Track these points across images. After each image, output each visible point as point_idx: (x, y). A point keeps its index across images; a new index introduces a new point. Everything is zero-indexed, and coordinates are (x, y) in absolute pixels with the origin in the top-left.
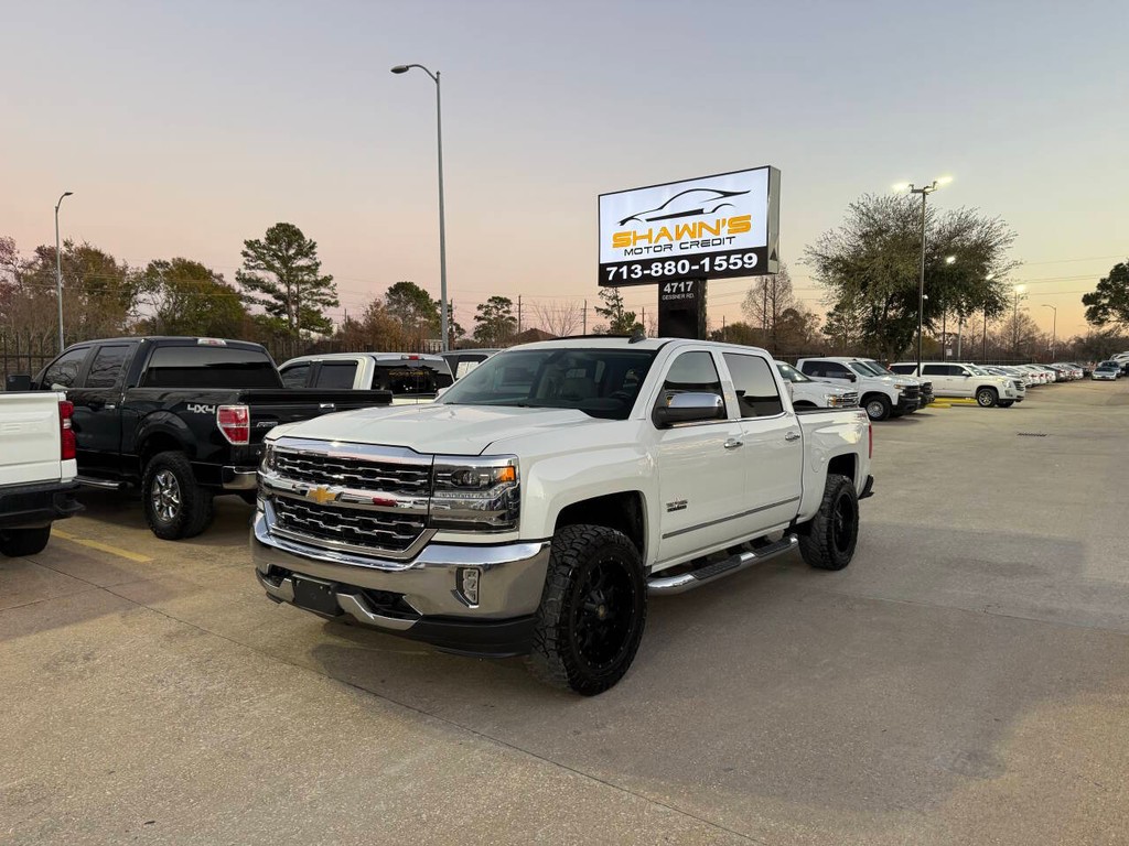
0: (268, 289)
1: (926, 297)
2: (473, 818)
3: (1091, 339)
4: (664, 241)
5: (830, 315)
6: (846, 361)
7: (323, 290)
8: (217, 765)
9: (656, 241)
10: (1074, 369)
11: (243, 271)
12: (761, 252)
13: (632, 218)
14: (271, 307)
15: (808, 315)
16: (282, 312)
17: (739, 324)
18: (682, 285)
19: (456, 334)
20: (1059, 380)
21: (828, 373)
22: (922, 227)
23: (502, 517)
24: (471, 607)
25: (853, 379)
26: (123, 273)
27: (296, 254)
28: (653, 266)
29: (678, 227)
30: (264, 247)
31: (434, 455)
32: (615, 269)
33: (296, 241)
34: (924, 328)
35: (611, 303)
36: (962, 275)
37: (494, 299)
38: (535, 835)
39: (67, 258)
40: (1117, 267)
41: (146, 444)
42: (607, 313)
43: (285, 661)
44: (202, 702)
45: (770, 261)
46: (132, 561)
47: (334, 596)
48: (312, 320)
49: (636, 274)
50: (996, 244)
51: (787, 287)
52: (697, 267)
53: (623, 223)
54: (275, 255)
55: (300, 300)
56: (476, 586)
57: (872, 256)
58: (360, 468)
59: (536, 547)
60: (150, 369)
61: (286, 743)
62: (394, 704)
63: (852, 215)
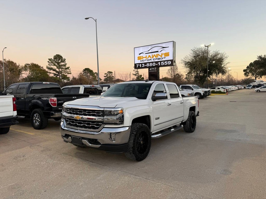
0: (54, 70)
1: (209, 71)
2: (118, 187)
3: (245, 80)
4: (149, 58)
5: (186, 75)
6: (191, 85)
7: (67, 70)
8: (58, 178)
9: (148, 58)
10: (242, 87)
11: (48, 66)
12: (172, 61)
13: (142, 53)
14: (55, 75)
15: (182, 75)
16: (58, 75)
17: (166, 77)
18: (154, 68)
19: (100, 80)
20: (239, 89)
21: (187, 88)
22: (208, 55)
23: (120, 121)
24: (113, 142)
25: (193, 90)
26: (18, 67)
27: (61, 62)
28: (147, 64)
29: (152, 55)
30: (53, 60)
31: (104, 108)
32: (138, 65)
33: (61, 59)
34: (208, 78)
35: (136, 73)
36: (217, 66)
37: (108, 72)
38: (132, 190)
39: (5, 63)
40: (251, 63)
41: (32, 107)
42: (135, 75)
43: (70, 156)
44: (52, 165)
45: (174, 63)
46: (30, 135)
47: (81, 140)
48: (65, 77)
49: (143, 66)
50: (224, 58)
51: (177, 69)
52: (157, 64)
53: (140, 54)
54: (56, 62)
55: (62, 72)
56: (114, 137)
57: (196, 61)
58: (87, 111)
59: (128, 128)
60: (32, 90)
61: (74, 173)
62: (97, 164)
63: (192, 52)
